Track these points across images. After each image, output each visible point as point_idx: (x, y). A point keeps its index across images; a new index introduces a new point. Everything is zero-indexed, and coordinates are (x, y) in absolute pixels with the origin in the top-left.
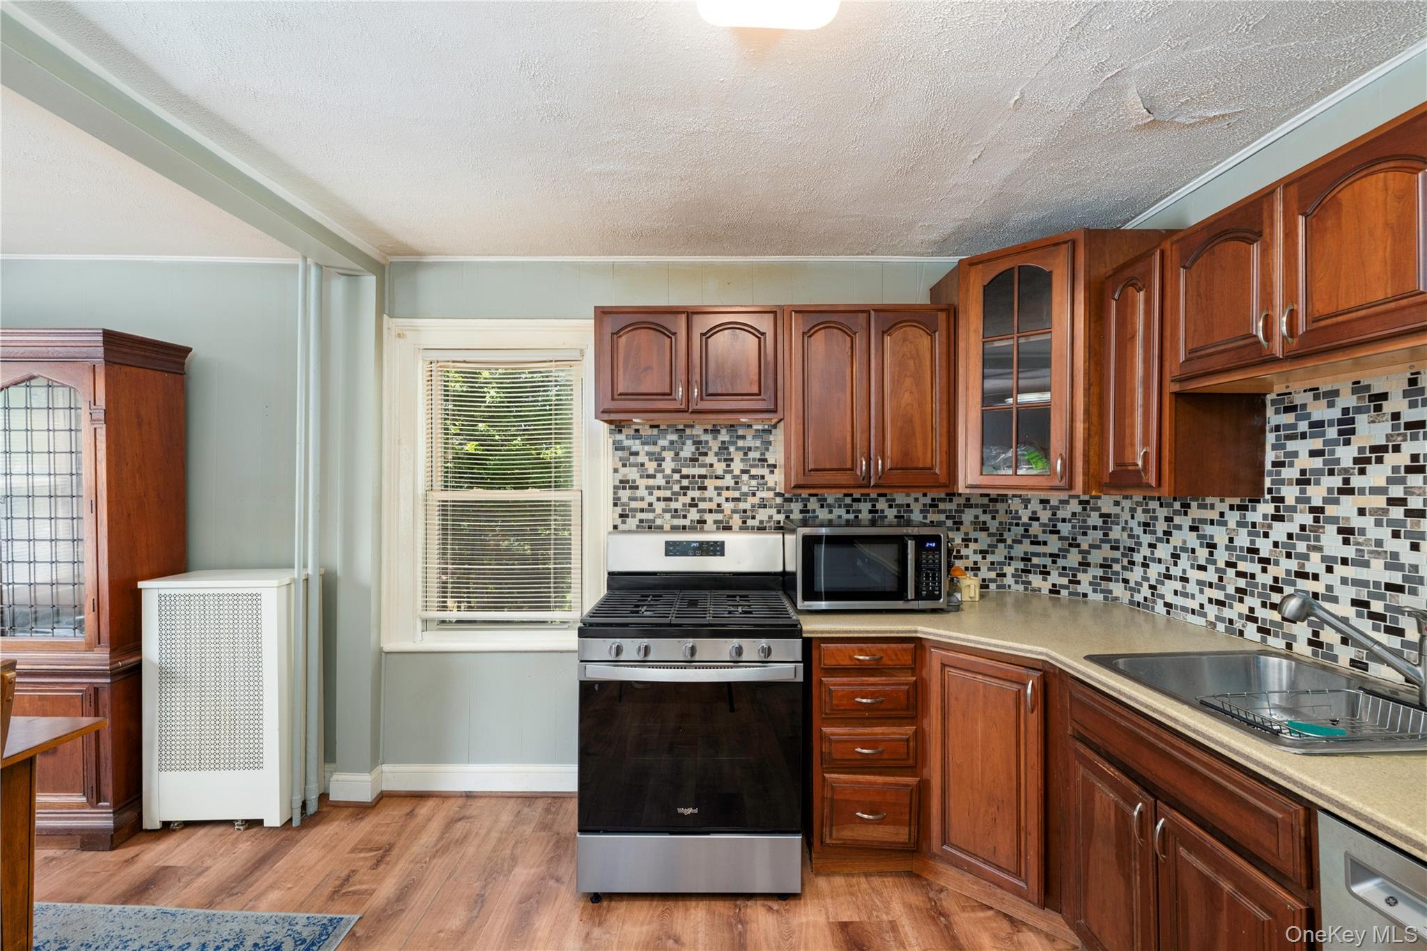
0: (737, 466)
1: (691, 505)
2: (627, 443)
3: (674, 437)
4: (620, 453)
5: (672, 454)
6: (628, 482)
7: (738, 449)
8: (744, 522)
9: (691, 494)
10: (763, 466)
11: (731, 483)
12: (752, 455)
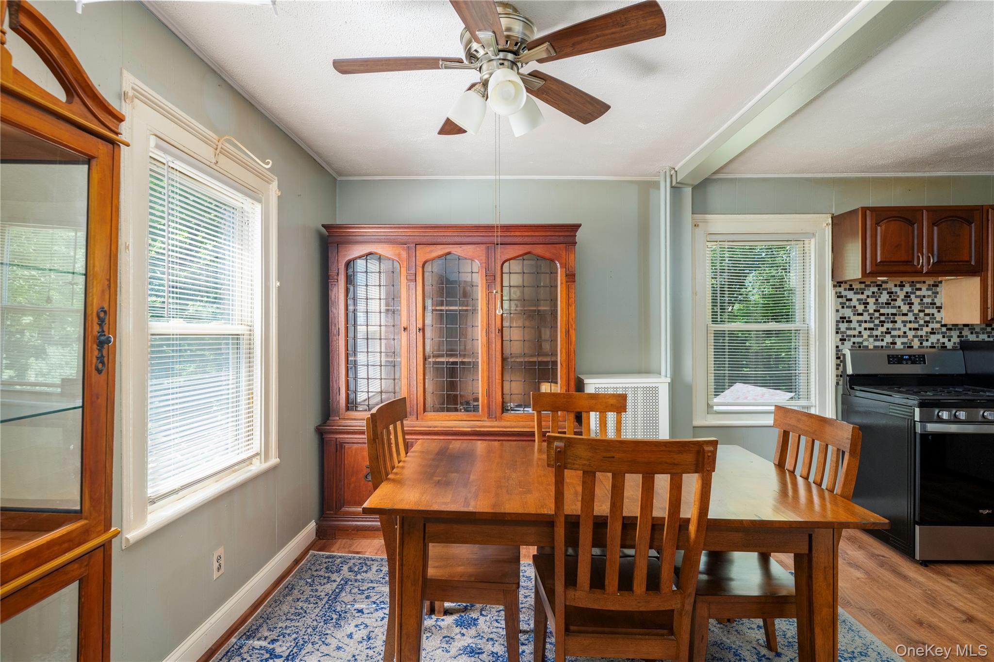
0: (916, 308)
1: (886, 333)
2: (844, 293)
3: (875, 289)
4: (840, 300)
5: (873, 300)
6: (845, 318)
7: (917, 297)
8: (921, 343)
9: (886, 325)
10: (933, 308)
11: (913, 319)
12: (926, 300)
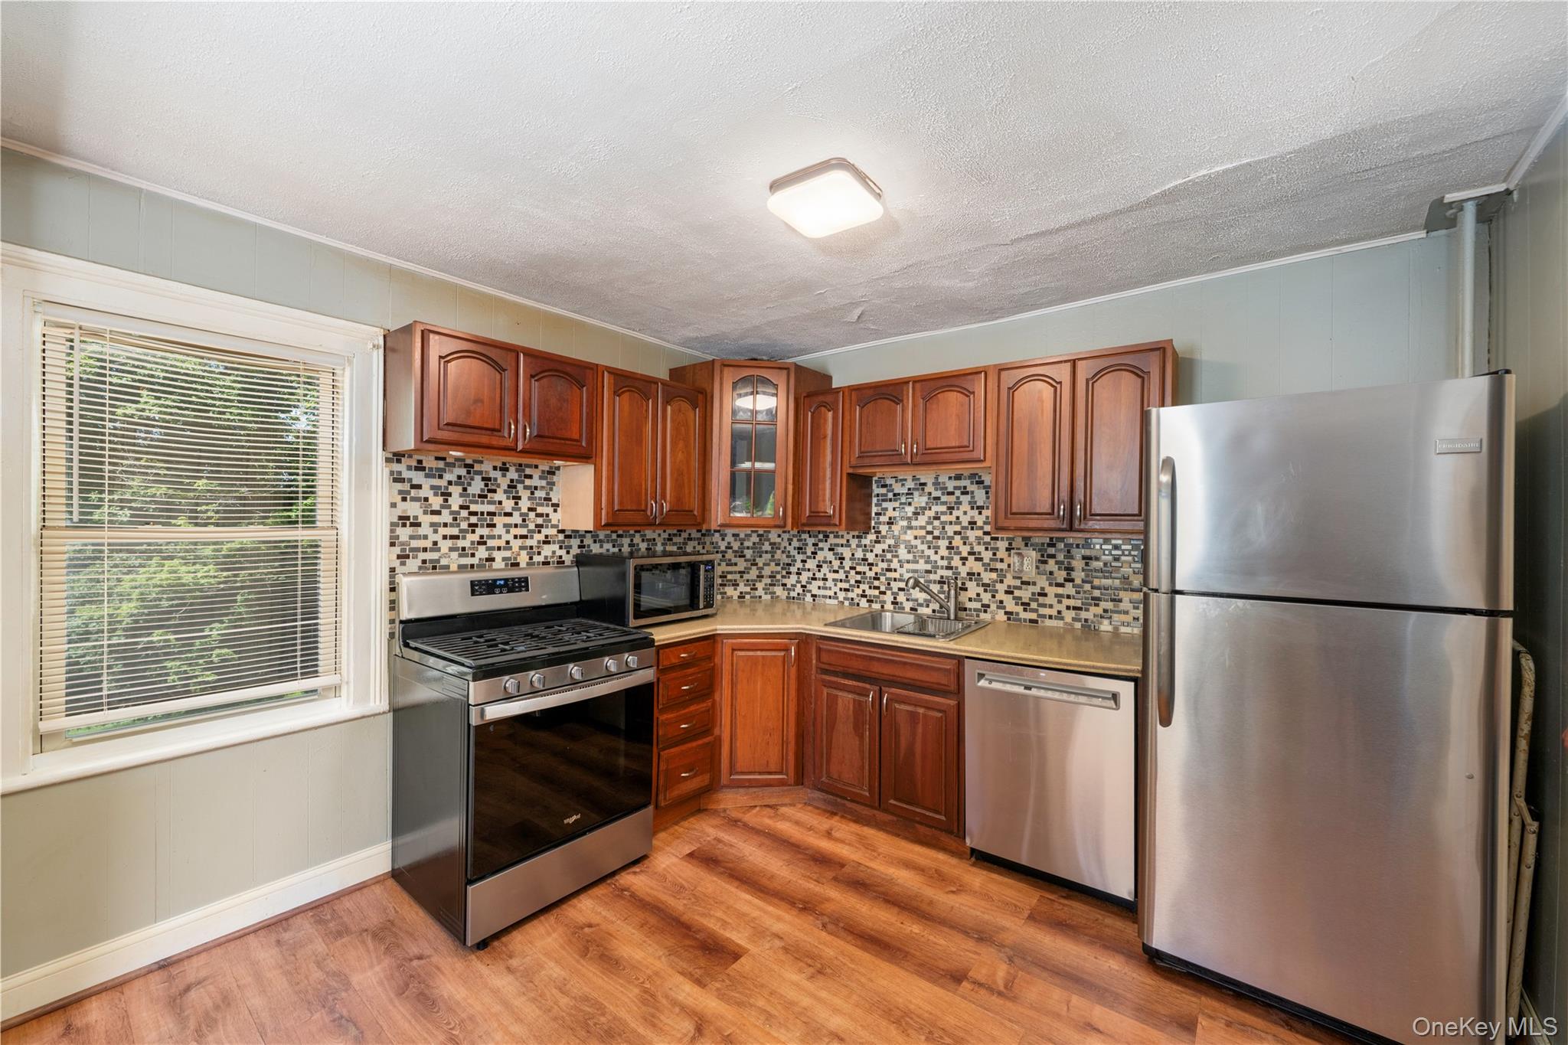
0: (525, 504)
1: (479, 543)
2: (406, 474)
3: (463, 472)
4: (399, 486)
5: (459, 489)
6: (408, 518)
7: (526, 488)
8: (531, 558)
9: (479, 531)
10: (547, 505)
11: (519, 521)
12: (538, 494)
